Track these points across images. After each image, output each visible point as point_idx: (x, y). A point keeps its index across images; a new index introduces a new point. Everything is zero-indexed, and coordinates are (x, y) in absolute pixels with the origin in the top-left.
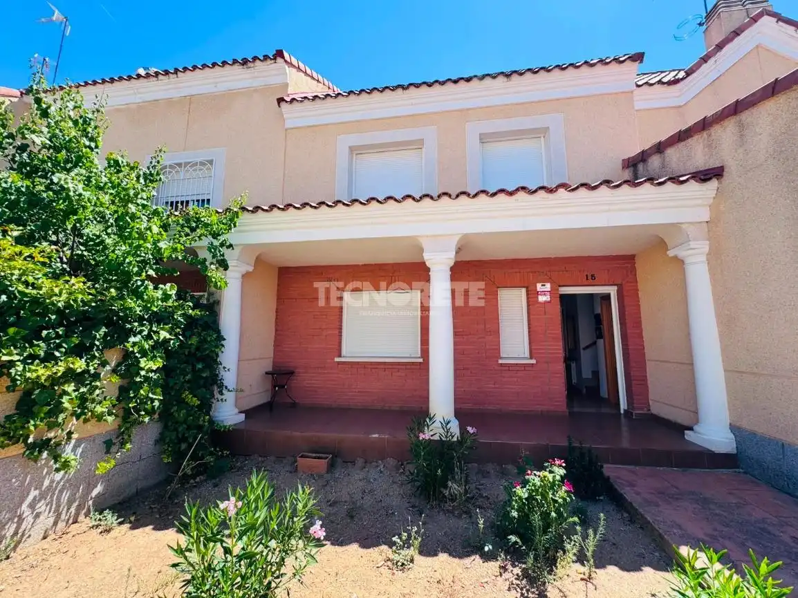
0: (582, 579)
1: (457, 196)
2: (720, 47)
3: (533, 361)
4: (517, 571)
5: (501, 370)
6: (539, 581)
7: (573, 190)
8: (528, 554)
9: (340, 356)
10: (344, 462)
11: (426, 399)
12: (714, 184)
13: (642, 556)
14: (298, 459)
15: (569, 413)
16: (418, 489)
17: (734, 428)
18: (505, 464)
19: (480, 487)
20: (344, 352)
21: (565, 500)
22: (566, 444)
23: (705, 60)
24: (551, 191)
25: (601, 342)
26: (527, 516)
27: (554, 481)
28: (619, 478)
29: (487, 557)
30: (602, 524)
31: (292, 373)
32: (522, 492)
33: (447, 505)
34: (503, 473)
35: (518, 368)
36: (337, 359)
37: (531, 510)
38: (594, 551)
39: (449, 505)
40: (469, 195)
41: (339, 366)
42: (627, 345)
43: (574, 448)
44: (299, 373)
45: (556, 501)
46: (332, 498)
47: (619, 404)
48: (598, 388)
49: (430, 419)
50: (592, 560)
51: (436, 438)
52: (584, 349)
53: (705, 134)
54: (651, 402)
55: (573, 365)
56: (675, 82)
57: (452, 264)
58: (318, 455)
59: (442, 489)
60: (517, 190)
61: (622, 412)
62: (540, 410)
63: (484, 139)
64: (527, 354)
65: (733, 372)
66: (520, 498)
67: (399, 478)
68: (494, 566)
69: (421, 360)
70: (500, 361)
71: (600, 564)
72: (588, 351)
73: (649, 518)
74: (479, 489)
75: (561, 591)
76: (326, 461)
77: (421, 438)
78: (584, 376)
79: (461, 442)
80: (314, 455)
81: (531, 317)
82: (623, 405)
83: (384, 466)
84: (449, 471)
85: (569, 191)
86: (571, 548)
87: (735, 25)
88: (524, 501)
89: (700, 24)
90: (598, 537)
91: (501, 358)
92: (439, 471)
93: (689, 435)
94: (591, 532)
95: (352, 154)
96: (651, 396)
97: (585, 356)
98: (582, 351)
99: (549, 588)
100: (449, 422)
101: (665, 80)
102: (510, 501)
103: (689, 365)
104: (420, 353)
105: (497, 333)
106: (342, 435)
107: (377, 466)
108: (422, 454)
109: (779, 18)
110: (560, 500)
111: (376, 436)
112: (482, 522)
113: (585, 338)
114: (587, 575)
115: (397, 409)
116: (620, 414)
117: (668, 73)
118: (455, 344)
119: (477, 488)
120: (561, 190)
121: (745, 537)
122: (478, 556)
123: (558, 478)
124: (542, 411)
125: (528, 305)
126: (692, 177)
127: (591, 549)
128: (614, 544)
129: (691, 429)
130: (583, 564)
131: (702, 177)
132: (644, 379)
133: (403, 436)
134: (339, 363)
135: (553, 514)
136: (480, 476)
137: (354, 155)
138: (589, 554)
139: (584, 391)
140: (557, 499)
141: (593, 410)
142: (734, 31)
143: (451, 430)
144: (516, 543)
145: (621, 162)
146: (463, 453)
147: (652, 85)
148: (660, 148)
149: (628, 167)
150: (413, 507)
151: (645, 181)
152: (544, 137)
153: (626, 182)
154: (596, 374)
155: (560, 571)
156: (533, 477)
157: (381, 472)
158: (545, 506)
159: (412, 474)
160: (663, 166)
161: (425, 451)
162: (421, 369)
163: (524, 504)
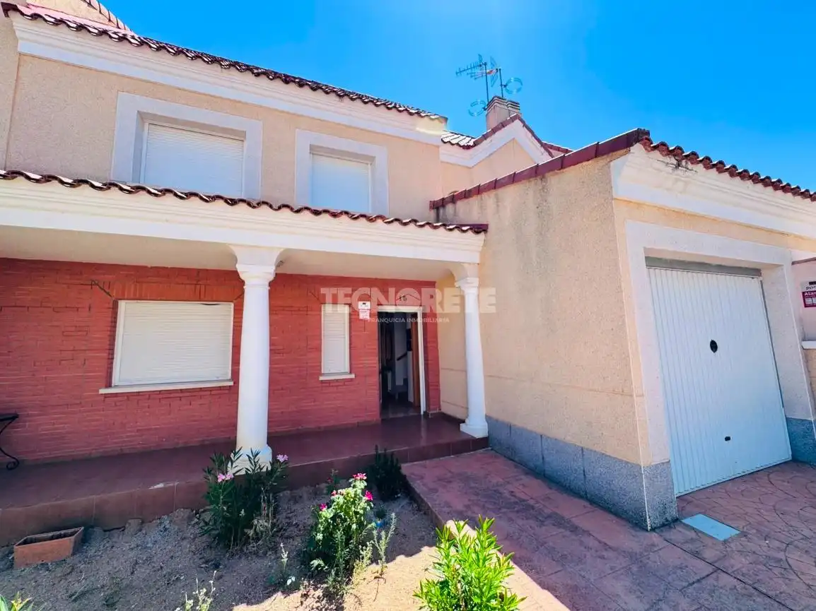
0: (375, 578)
1: (279, 208)
2: (494, 131)
3: (353, 376)
4: (319, 593)
5: (322, 387)
6: (337, 595)
7: (389, 222)
8: (329, 573)
9: (109, 385)
10: (105, 531)
11: (233, 426)
12: (482, 236)
13: (422, 538)
14: (15, 547)
15: (382, 420)
16: (215, 538)
17: (488, 418)
18: (318, 484)
19: (291, 515)
20: (115, 381)
21: (364, 509)
22: (373, 452)
23: (485, 137)
24: (371, 220)
25: (410, 353)
26: (331, 534)
27: (356, 495)
28: (413, 474)
29: (288, 591)
30: (393, 522)
31: (14, 417)
32: (327, 513)
33: (250, 547)
34: (316, 494)
35: (337, 384)
36: (103, 391)
37: (336, 528)
38: (386, 549)
39: (252, 547)
40: (292, 209)
41: (107, 399)
42: (428, 360)
43: (380, 455)
44: (28, 415)
45: (356, 513)
46: (78, 588)
47: (420, 406)
48: (406, 394)
49: (235, 454)
50: (384, 557)
51: (243, 472)
52: (399, 359)
53: (479, 196)
54: (441, 403)
55: (389, 375)
56: (468, 147)
57: (271, 277)
58: (58, 533)
59: (246, 531)
60: (341, 213)
61: (422, 413)
62: (356, 422)
63: (314, 150)
64: (347, 369)
65: (489, 377)
66: (326, 520)
67: (191, 531)
68: (296, 597)
69: (231, 383)
70: (321, 378)
71: (390, 557)
72: (401, 361)
73: (430, 505)
74: (289, 518)
75: (356, 597)
76: (73, 538)
77: (220, 481)
78: (397, 383)
79: (269, 473)
80: (50, 534)
81: (353, 333)
82: (423, 408)
83: (171, 521)
84: (254, 510)
85: (386, 223)
86: (367, 553)
87: (502, 119)
88: (329, 520)
89: (485, 109)
90: (389, 535)
91: (323, 375)
92: (243, 512)
93: (463, 427)
94: (383, 533)
95: (143, 122)
96: (442, 397)
97: (399, 366)
98: (396, 361)
99: (346, 598)
100: (257, 454)
101: (462, 144)
102: (317, 524)
103: (464, 371)
104: (230, 375)
105: (318, 349)
106: (104, 496)
107: (161, 523)
108: (222, 497)
109: (525, 125)
110: (361, 512)
111: (161, 485)
112: (286, 555)
113: (399, 350)
114: (380, 572)
115: (197, 444)
116: (421, 415)
117: (464, 137)
118: (272, 362)
119: (287, 518)
120: (380, 221)
121: (484, 500)
122: (280, 593)
123: (359, 492)
124: (358, 423)
125: (350, 322)
126: (471, 229)
127: (383, 548)
128: (404, 535)
129: (464, 422)
130: (377, 563)
131: (476, 230)
132: (438, 385)
133: (198, 478)
134: (106, 396)
135: (354, 526)
136: (292, 502)
137: (146, 125)
138: (382, 553)
139: (397, 397)
140: (358, 510)
141: (401, 415)
142: (502, 123)
143: (259, 462)
144: (319, 565)
145: (429, 203)
146: (272, 485)
147: (453, 144)
148: (454, 199)
149: (433, 208)
150: (207, 562)
151: (441, 225)
152: (371, 164)
153: (428, 224)
154: (406, 381)
155: (356, 578)
156: (337, 496)
157: (166, 529)
158: (348, 520)
159: (207, 524)
160: (455, 213)
161: (225, 493)
162: (229, 394)
163: (329, 524)
